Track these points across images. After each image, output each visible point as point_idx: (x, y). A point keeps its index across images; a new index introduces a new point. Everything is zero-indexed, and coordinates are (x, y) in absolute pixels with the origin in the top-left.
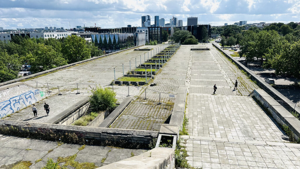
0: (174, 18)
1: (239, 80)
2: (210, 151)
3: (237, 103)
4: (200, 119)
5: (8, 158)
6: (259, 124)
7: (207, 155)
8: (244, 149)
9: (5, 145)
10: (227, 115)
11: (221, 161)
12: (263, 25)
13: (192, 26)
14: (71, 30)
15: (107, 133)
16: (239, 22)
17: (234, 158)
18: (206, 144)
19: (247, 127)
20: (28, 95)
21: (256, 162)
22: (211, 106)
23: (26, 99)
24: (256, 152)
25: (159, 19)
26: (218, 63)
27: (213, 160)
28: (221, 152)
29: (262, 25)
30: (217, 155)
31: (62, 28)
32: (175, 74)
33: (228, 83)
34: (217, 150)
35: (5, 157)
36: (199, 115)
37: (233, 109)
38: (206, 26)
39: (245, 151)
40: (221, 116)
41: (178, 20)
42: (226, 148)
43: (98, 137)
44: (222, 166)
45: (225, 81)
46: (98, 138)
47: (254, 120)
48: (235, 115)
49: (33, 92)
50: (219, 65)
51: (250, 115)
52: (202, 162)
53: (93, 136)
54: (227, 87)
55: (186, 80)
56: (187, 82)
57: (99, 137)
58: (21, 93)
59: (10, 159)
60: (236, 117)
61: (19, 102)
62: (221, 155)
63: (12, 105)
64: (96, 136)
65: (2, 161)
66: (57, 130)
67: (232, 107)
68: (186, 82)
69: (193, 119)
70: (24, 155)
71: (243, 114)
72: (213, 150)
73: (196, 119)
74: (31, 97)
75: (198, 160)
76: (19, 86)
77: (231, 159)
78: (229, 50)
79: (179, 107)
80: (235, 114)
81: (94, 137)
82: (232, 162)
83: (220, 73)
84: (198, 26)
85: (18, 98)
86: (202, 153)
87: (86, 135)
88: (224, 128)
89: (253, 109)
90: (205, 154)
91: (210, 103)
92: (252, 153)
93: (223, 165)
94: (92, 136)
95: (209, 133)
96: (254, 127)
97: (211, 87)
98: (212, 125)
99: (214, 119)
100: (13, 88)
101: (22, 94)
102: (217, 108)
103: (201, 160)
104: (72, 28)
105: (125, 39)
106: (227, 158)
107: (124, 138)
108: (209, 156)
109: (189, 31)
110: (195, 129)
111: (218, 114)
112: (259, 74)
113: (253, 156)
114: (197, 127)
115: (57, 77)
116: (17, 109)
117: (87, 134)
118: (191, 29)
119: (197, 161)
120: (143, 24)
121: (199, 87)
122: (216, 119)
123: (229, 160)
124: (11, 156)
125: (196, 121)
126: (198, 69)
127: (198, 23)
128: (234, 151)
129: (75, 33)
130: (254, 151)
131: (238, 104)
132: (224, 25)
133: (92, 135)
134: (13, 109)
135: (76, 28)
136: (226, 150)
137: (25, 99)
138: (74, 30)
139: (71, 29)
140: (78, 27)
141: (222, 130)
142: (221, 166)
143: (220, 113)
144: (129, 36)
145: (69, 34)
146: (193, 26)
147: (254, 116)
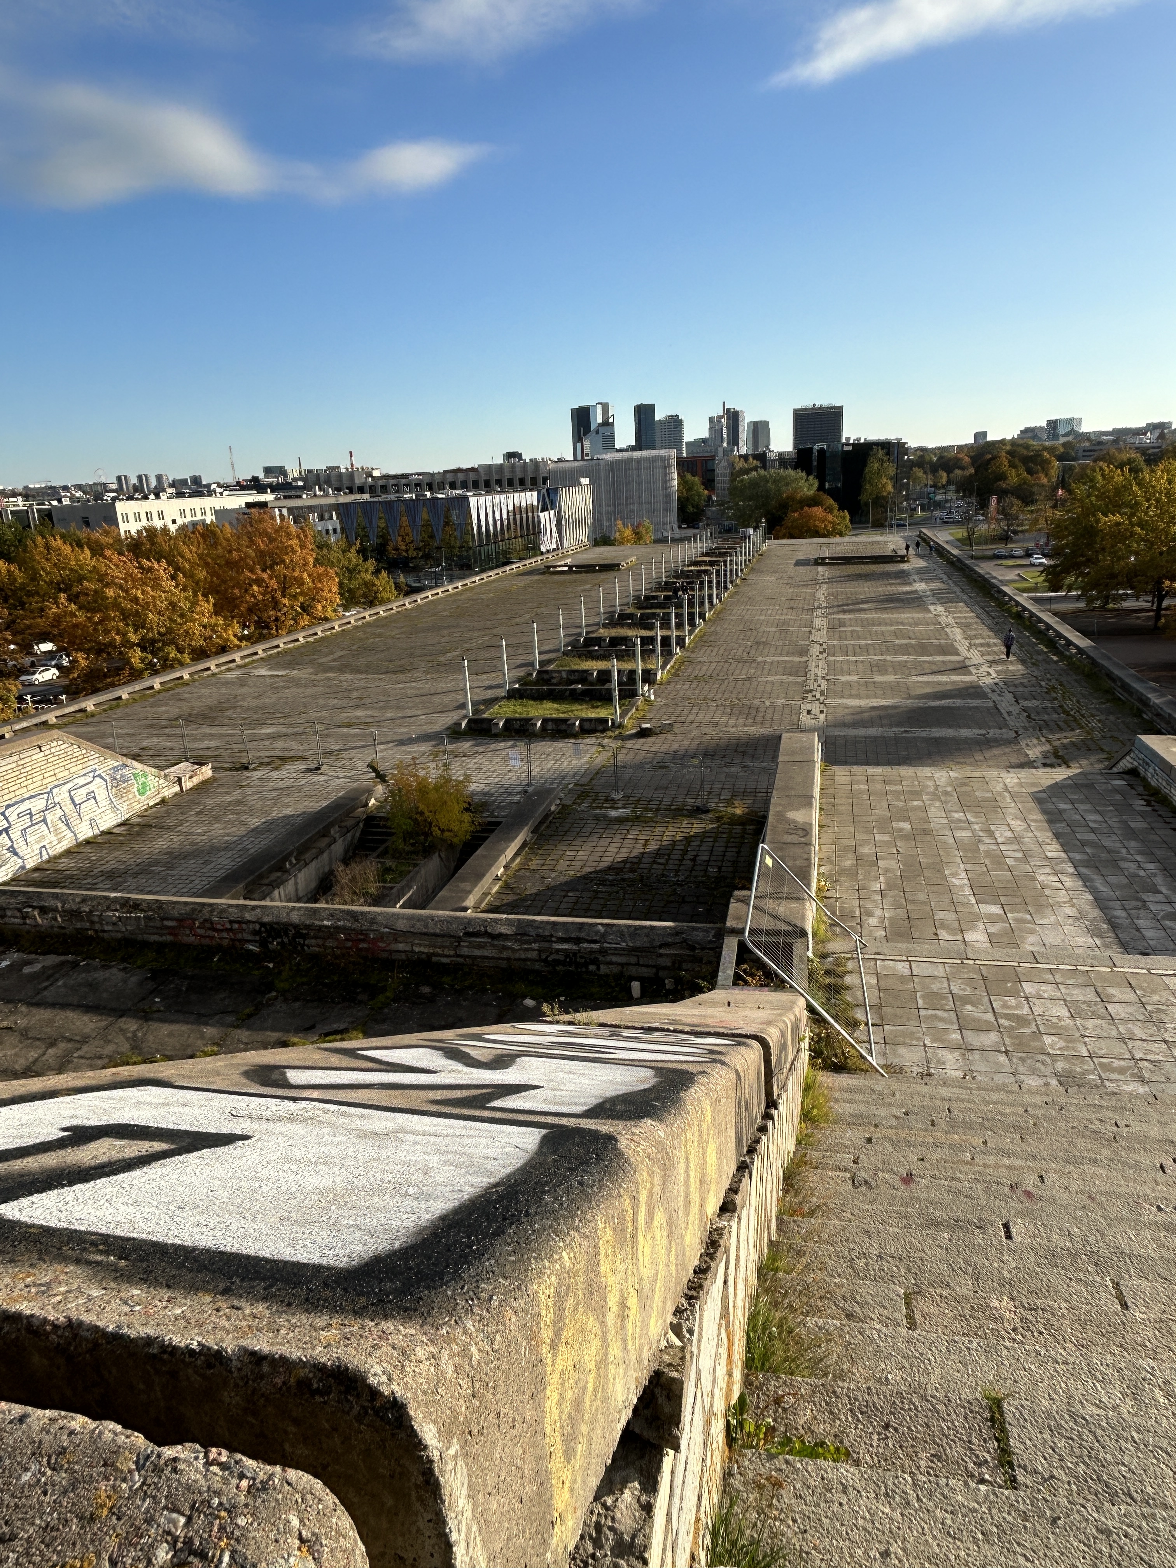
0: (728, 410)
1: (1056, 699)
2: (957, 1003)
3: (1054, 800)
4: (890, 875)
5: (70, 1045)
6: (1163, 889)
7: (942, 1020)
8: (1111, 991)
9: (45, 993)
10: (1012, 855)
11: (1008, 1041)
12: (1162, 436)
13: (816, 447)
14: (241, 487)
15: (486, 934)
16: (1044, 424)
17: (1066, 1028)
18: (937, 974)
19: (1111, 904)
20: (83, 791)
21: (1165, 1042)
22: (937, 815)
23: (75, 805)
24: (1163, 1000)
25: (657, 419)
26: (950, 620)
27: (975, 1039)
28: (1005, 1006)
29: (1157, 433)
30: (990, 1017)
31: (196, 480)
32: (749, 679)
33: (1006, 715)
34: (986, 999)
35: (52, 1044)
36: (884, 859)
37: (1037, 828)
38: (886, 446)
39: (1115, 1000)
40: (987, 862)
41: (747, 419)
42: (1028, 988)
43: (446, 952)
44: (1015, 1060)
45: (991, 704)
46: (446, 956)
47: (1142, 873)
48: (1049, 854)
49: (103, 775)
50: (958, 631)
51: (1119, 852)
52: (925, 1046)
53: (426, 950)
54: (998, 731)
55: (805, 707)
56: (809, 712)
57: (452, 953)
58: (50, 779)
59: (78, 1049)
60: (1057, 864)
61: (44, 821)
62: (1008, 1017)
63: (15, 834)
64: (439, 951)
65: (44, 1058)
66: (263, 924)
67: (1033, 820)
68: (805, 713)
69: (861, 877)
70: (134, 1033)
71: (1088, 850)
72: (966, 1000)
73: (872, 874)
74: (94, 798)
75: (907, 1041)
76: (40, 747)
77: (1053, 1032)
79: (794, 821)
80: (1049, 847)
81: (430, 955)
82: (1062, 1044)
83: (962, 668)
84: (846, 448)
85: (39, 804)
86: (922, 1013)
87: (394, 947)
88: (1001, 912)
89: (1133, 825)
90: (936, 1016)
91: (931, 805)
92: (1149, 1008)
93: (1022, 1060)
94: (422, 949)
95: (936, 934)
96: (1139, 904)
97: (924, 734)
98: (946, 899)
99: (955, 875)
100: (15, 758)
101: (57, 783)
102: (966, 825)
103: (918, 1039)
104: (245, 475)
105: (498, 518)
106: (1035, 1030)
107: (567, 956)
108: (952, 1024)
109: (808, 474)
110: (873, 921)
111: (970, 851)
113: (1149, 1019)
114: (879, 912)
115: (199, 704)
116: (38, 852)
117: (396, 941)
118: (815, 463)
119: (905, 1044)
120: (579, 445)
121: (870, 737)
122: (963, 875)
123: (1045, 1037)
124: (78, 1038)
125: (873, 883)
126: (858, 650)
127: (845, 434)
128: (1065, 1000)
129: (262, 498)
130: (1156, 998)
131: (1062, 806)
132: (971, 441)
133: (420, 945)
134: (21, 854)
135: (261, 475)
136: (1027, 998)
137: (69, 808)
138: (256, 485)
139: (238, 483)
140: (268, 471)
141: (993, 919)
142: (1010, 1060)
143: (982, 847)
144: (517, 503)
145: (237, 502)
146: (821, 451)
147: (1139, 858)
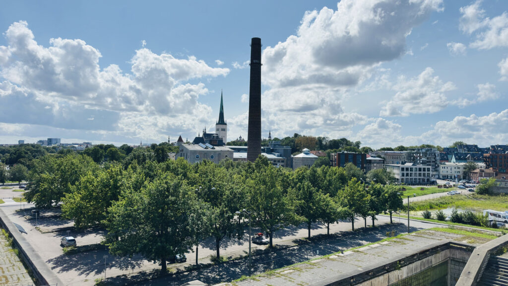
16: (47, 140)
29: (85, 146)
78: (14, 189)
112: (56, 231)
132: (17, 143)
